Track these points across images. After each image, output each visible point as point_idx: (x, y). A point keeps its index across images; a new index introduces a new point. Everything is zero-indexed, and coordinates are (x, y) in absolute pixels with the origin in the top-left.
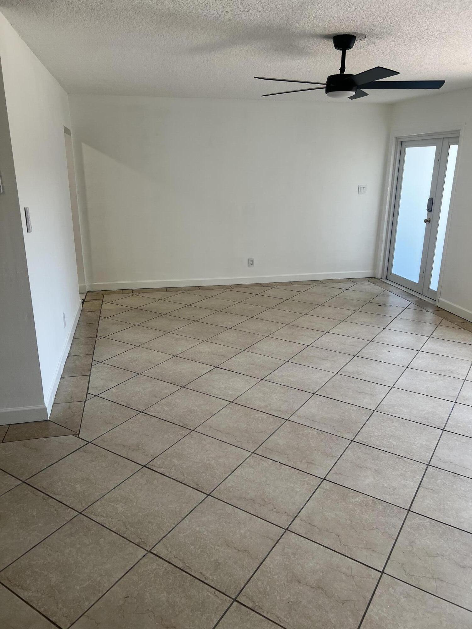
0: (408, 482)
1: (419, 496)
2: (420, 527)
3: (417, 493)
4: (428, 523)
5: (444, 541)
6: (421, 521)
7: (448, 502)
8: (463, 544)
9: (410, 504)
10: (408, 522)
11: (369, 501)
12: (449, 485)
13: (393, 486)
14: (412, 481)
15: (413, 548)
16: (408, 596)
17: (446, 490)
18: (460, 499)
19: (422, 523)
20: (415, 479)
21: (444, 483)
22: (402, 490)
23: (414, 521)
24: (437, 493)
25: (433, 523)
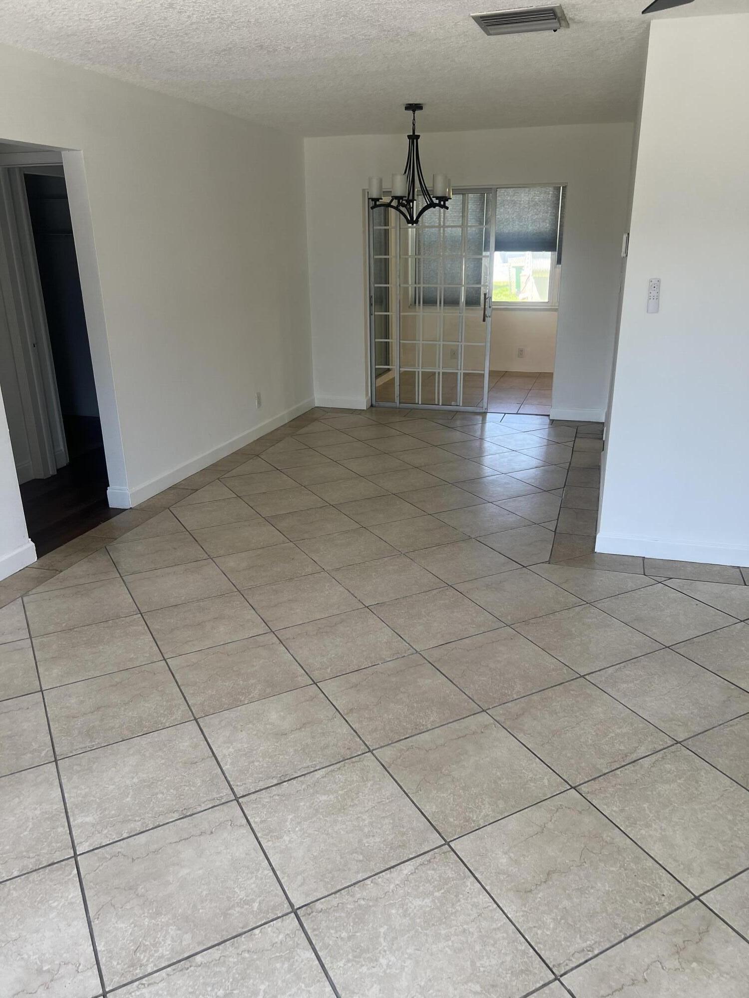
0: (231, 750)
1: (202, 742)
2: (169, 712)
3: (207, 745)
4: (164, 721)
5: (134, 717)
6: (172, 718)
7: (163, 761)
8: (113, 728)
9: (202, 727)
10: (184, 707)
11: (243, 698)
12: (181, 786)
13: (241, 731)
14: (229, 755)
15: (158, 691)
16: (131, 660)
17: (180, 777)
18: (152, 778)
19: (171, 717)
20: (230, 761)
21: (190, 785)
22: (228, 735)
23: (180, 713)
24: (186, 763)
25: (160, 726)
